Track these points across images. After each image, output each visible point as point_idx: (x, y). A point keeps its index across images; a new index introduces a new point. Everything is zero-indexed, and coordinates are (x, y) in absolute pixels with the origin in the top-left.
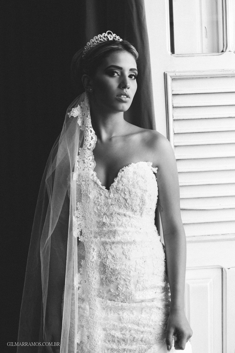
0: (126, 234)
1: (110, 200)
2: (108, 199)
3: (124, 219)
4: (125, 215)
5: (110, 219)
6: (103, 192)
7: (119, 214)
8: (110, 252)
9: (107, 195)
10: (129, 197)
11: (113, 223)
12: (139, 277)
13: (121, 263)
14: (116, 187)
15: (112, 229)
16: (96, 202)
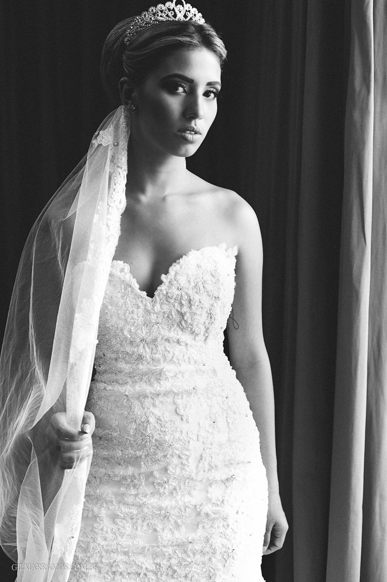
0: (179, 376)
1: (155, 315)
2: (150, 314)
3: (177, 350)
4: (178, 342)
5: (152, 350)
6: (142, 301)
7: (168, 340)
8: (153, 411)
9: (149, 307)
10: (188, 310)
11: (157, 356)
12: (204, 449)
13: (173, 428)
14: (167, 293)
15: (154, 368)
16: (129, 320)
